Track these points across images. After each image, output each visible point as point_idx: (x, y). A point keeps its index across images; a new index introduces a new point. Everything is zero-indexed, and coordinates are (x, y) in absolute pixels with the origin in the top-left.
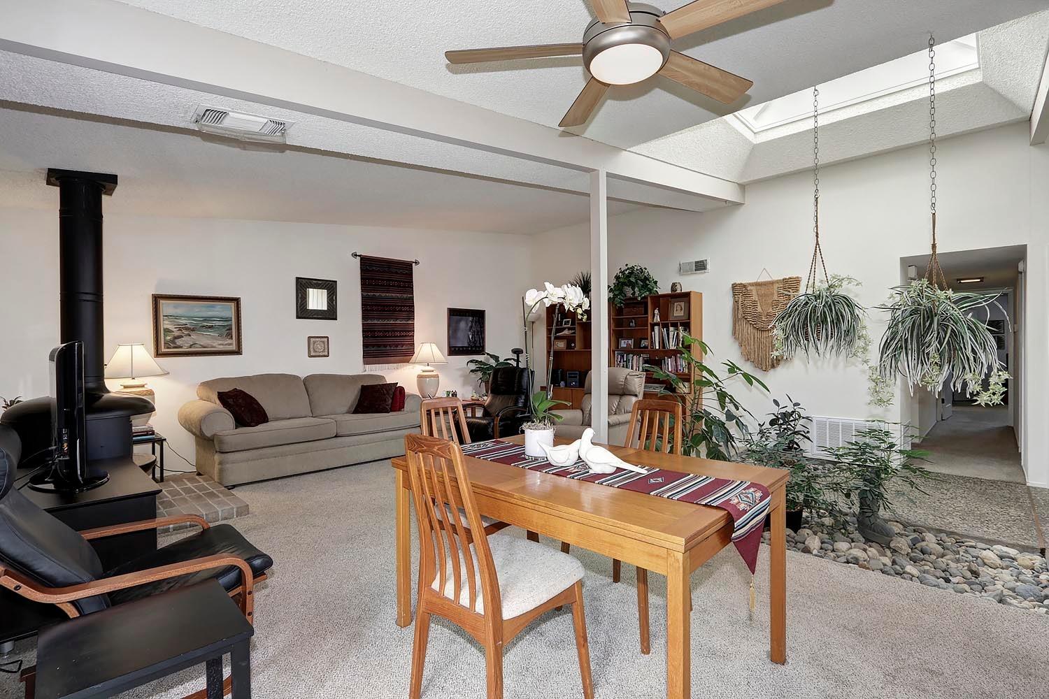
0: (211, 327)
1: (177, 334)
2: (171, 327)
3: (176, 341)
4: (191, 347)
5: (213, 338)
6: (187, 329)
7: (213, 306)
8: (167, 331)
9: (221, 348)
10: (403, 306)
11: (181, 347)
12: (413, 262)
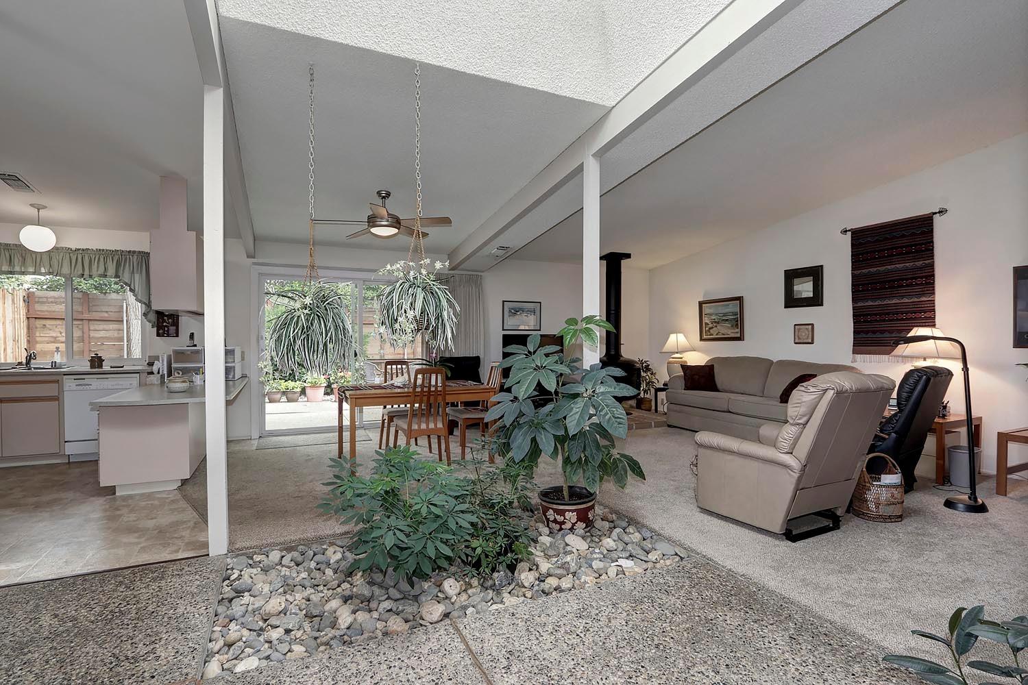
0: (727, 320)
1: (711, 326)
2: (708, 322)
3: (711, 330)
4: (717, 334)
5: (729, 328)
6: (715, 322)
7: (728, 305)
8: (706, 324)
9: (732, 335)
10: (915, 278)
11: (712, 335)
12: (936, 213)
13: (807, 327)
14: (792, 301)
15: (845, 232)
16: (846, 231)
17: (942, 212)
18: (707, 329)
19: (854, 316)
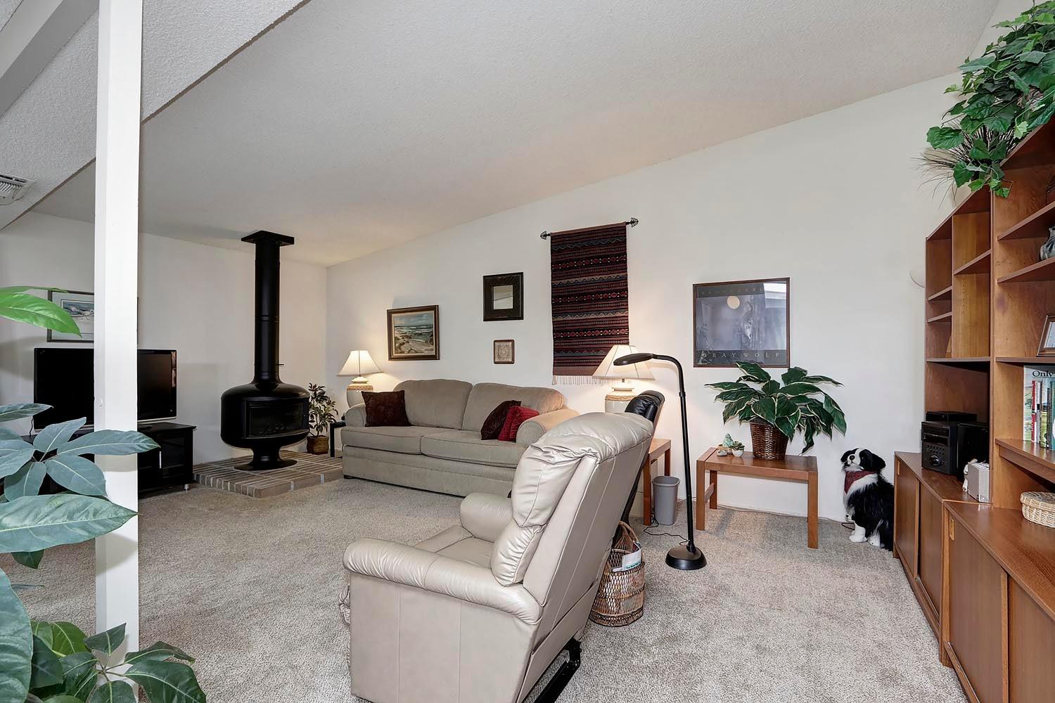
0: (420, 334)
1: (401, 341)
2: (398, 336)
3: (402, 347)
4: (409, 352)
5: (422, 344)
6: (407, 337)
7: (421, 316)
8: (397, 339)
9: (426, 353)
10: (611, 292)
11: (403, 352)
12: (628, 223)
13: (507, 343)
14: (491, 314)
15: (544, 236)
16: (546, 236)
17: (633, 222)
18: (397, 345)
19: (554, 331)
